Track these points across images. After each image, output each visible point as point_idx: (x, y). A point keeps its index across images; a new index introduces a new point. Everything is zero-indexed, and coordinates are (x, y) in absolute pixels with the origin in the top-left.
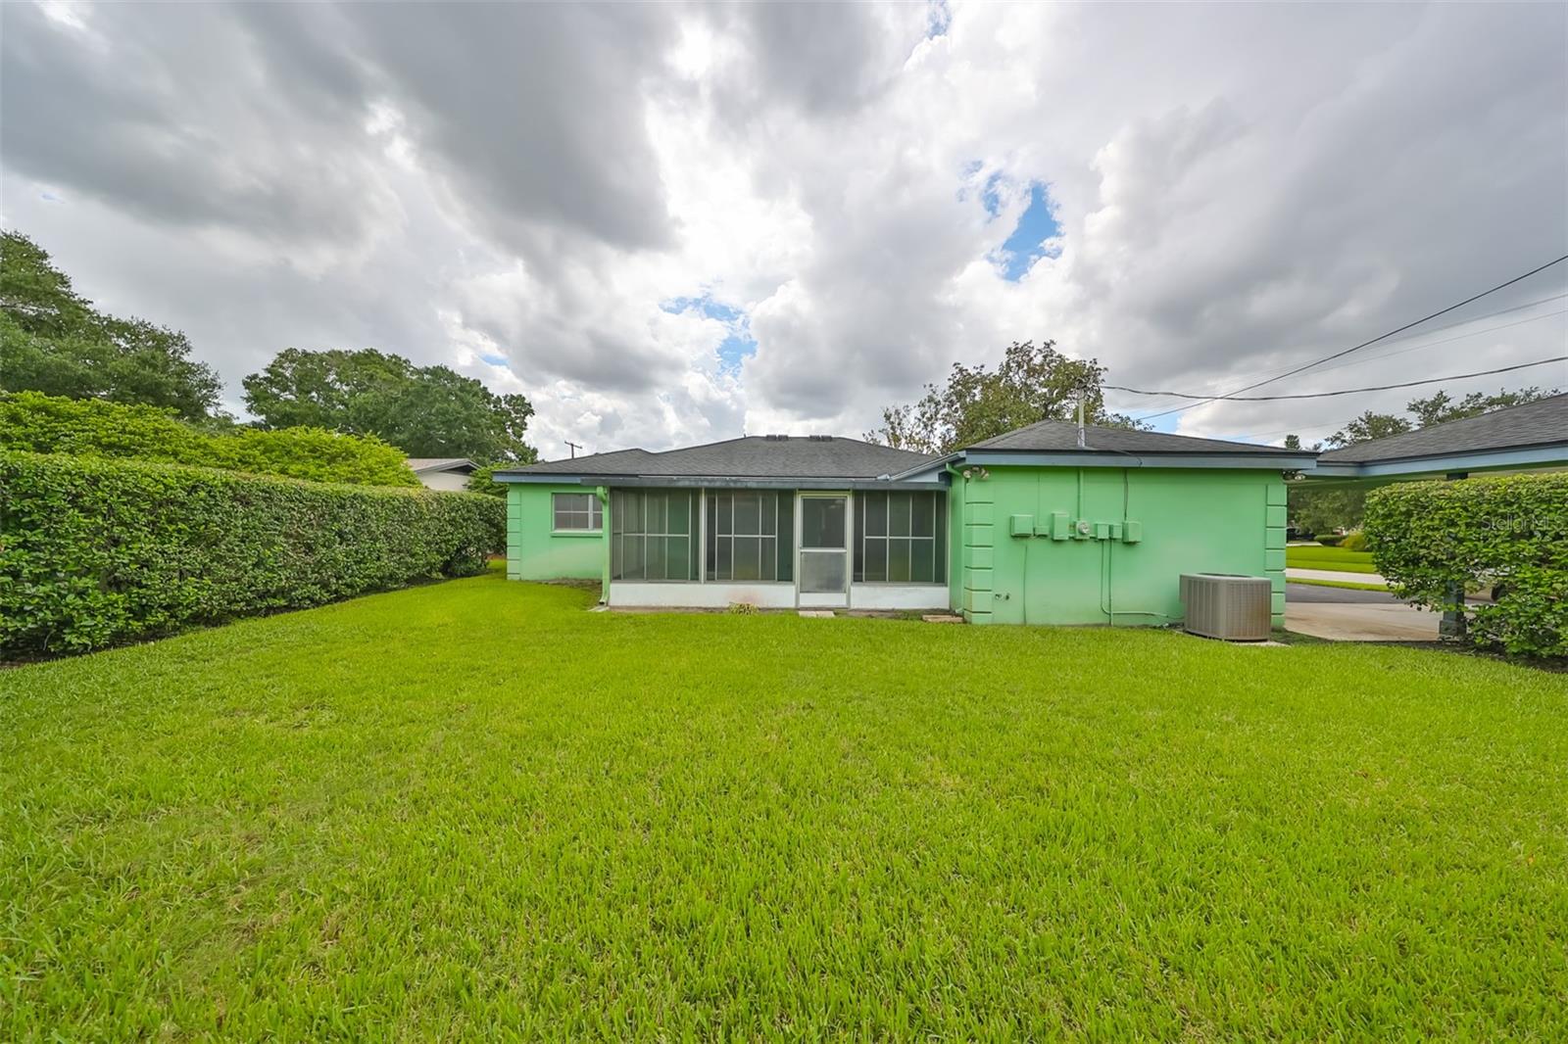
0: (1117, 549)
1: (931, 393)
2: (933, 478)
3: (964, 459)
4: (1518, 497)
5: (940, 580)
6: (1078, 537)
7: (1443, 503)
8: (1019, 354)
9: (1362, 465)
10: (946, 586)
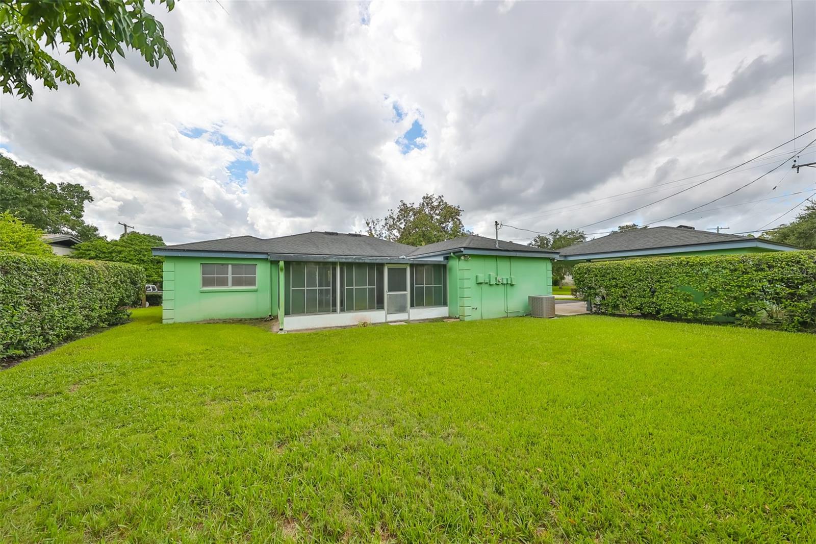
0: (509, 286)
1: (391, 214)
2: (441, 259)
3: (462, 251)
4: (610, 267)
5: (445, 304)
6: (498, 283)
7: (594, 270)
8: (428, 199)
9: (565, 256)
10: (447, 306)
